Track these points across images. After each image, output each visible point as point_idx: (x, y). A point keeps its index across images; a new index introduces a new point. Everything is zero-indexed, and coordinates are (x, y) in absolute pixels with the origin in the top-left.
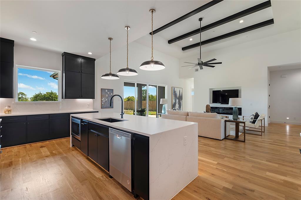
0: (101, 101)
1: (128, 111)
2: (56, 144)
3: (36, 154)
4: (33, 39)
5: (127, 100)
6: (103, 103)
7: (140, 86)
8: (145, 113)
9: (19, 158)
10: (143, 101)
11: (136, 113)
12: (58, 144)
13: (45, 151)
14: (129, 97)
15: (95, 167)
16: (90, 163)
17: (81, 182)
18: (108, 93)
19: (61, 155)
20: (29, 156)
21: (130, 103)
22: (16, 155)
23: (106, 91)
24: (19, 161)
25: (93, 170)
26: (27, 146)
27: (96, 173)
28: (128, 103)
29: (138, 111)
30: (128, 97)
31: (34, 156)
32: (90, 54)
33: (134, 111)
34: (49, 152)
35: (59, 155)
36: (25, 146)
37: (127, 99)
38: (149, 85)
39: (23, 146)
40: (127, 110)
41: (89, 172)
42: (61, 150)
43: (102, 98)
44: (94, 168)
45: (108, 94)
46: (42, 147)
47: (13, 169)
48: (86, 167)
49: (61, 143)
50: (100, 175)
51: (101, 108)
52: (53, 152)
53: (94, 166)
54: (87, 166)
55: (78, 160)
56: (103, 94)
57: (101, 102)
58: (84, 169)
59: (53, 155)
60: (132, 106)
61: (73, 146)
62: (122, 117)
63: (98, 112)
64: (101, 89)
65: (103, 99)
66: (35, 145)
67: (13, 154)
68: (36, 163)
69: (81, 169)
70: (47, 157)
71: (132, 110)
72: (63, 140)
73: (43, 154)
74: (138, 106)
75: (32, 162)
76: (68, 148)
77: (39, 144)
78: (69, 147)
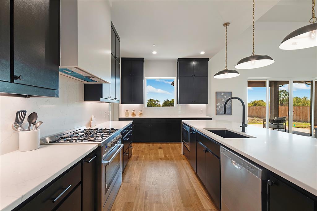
0: (216, 106)
1: (254, 119)
2: (170, 148)
3: (155, 154)
4: (154, 53)
5: (252, 105)
6: (218, 109)
7: (275, 84)
8: (284, 124)
9: (143, 154)
10: (280, 107)
11: (267, 123)
12: (172, 148)
13: (161, 153)
14: (256, 101)
15: (203, 190)
16: (198, 183)
17: (184, 206)
18: (225, 96)
19: (172, 162)
20: (150, 155)
21: (256, 109)
22: (143, 151)
23: (223, 94)
24: (142, 157)
25: (201, 195)
26: (151, 144)
27: (204, 200)
28: (254, 109)
29: (271, 121)
30: (254, 102)
31: (153, 156)
32: (202, 54)
33: (265, 121)
34: (163, 155)
35: (170, 160)
36: (149, 144)
37: (253, 103)
38: (294, 82)
39: (148, 144)
40: (252, 117)
41: (196, 194)
42: (173, 156)
43: (216, 103)
44: (201, 190)
45: (224, 98)
46: (160, 148)
47: (138, 163)
48: (193, 187)
49: (175, 147)
50: (209, 207)
51: (216, 115)
52: (167, 156)
53: (202, 188)
54: (194, 185)
55: (186, 172)
56: (219, 97)
57: (216, 108)
58: (191, 188)
59: (166, 159)
60: (260, 113)
61: (184, 154)
62: (243, 131)
63: (211, 119)
64: (216, 92)
65: (219, 104)
66: (156, 144)
67: (141, 149)
68: (152, 163)
69: (188, 187)
70: (161, 159)
71: (260, 118)
72: (177, 145)
73: (159, 155)
74: (271, 113)
75: (150, 161)
76: (180, 155)
77: (159, 145)
78: (180, 153)
